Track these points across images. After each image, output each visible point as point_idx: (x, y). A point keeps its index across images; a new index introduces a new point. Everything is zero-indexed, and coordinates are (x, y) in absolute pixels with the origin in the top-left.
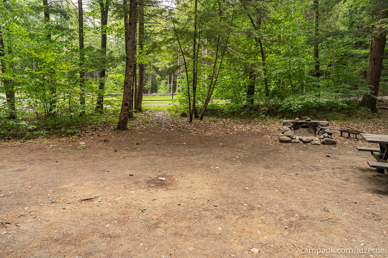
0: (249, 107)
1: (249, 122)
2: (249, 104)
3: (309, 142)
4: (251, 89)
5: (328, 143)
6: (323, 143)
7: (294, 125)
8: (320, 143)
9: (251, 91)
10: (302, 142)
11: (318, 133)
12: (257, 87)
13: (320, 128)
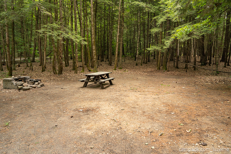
6: (41, 86)
10: (33, 88)
13: (28, 80)
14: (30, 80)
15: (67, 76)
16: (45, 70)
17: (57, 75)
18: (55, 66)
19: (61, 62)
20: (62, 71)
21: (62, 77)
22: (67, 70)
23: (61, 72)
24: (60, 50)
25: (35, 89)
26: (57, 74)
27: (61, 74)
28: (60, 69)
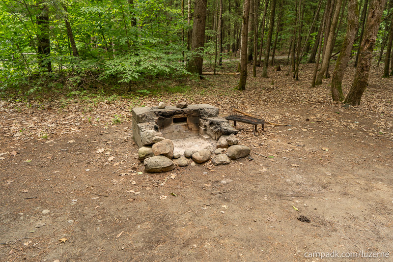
0: (43, 76)
1: (50, 108)
2: (44, 72)
3: (207, 161)
4: (44, 44)
5: (241, 156)
6: (233, 158)
7: (160, 119)
8: (228, 160)
9: (43, 47)
10: (193, 164)
11: (205, 130)
12: (53, 42)
13: (207, 120)
14: (212, 124)
15: (374, 114)
16: (321, 83)
17: (340, 105)
18: (342, 75)
19: (365, 60)
20: (360, 93)
21: (353, 117)
22: (385, 89)
23: (355, 97)
24: (372, 17)
25: (198, 168)
26: (342, 99)
27: (354, 104)
28: (355, 88)
